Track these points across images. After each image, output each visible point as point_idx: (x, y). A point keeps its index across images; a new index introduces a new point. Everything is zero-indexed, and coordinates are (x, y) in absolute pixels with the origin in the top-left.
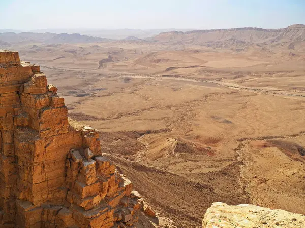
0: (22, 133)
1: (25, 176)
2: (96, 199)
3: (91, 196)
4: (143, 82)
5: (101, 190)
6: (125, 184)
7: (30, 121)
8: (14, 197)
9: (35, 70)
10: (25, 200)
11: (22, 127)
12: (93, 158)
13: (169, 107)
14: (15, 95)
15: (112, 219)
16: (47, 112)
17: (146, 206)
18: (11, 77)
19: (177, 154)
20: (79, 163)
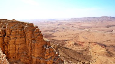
0: (33, 41)
1: (33, 50)
2: (49, 57)
3: (47, 56)
4: (67, 29)
5: (50, 55)
6: (56, 53)
7: (35, 38)
8: (31, 55)
9: (37, 27)
10: (33, 56)
11: (33, 40)
12: (48, 47)
13: (72, 35)
14: (32, 33)
15: (52, 62)
16: (38, 37)
17: (61, 59)
18: (32, 29)
19: (74, 45)
20: (45, 48)
